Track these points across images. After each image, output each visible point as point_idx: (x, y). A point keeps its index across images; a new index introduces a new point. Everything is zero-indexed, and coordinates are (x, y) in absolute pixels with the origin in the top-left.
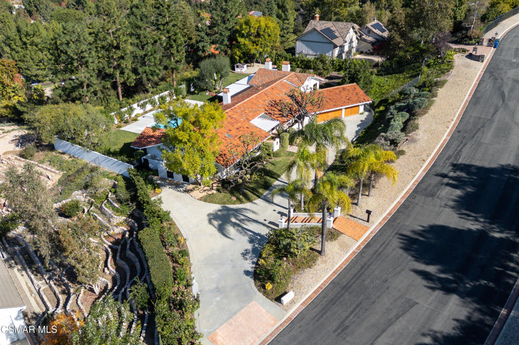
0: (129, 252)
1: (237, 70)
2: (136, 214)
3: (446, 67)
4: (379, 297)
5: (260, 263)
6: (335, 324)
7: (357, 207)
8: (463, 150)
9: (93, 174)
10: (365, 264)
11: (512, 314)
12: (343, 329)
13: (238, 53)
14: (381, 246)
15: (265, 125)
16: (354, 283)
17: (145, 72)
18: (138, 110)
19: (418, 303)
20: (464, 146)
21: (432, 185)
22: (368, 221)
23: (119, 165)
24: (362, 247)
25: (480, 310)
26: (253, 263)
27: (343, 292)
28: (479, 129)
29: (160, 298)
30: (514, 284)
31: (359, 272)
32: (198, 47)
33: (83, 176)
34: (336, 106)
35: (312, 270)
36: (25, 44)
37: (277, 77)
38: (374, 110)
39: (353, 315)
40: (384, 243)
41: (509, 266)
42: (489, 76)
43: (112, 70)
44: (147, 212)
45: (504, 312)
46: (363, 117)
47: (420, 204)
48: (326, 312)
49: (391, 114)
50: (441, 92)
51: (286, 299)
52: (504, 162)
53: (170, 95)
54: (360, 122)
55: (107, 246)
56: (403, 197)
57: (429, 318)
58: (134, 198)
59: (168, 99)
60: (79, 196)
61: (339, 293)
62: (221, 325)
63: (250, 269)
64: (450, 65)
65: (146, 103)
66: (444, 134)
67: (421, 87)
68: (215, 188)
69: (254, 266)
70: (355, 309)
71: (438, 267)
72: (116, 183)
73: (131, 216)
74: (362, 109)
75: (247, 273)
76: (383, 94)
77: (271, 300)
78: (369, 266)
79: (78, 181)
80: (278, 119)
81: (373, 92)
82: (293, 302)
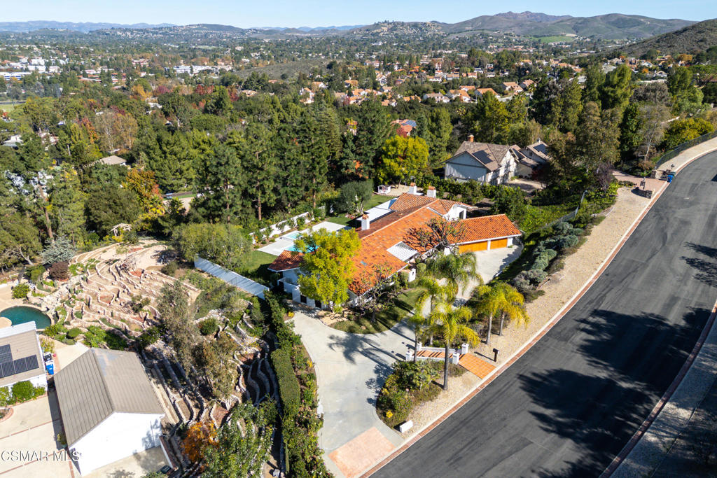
0: (260, 372)
1: (381, 192)
2: (268, 336)
3: (607, 202)
4: (495, 434)
5: (383, 392)
6: (449, 455)
7: (486, 345)
8: (607, 295)
9: (230, 294)
10: (486, 402)
11: (623, 462)
12: (456, 460)
13: (382, 174)
14: (505, 385)
15: (402, 253)
16: (473, 418)
17: (286, 192)
18: (276, 231)
19: (532, 443)
20: (610, 290)
21: (568, 329)
22: (495, 360)
23: (255, 287)
24: (486, 385)
25: (592, 456)
26: (377, 392)
27: (461, 426)
28: (630, 273)
29: (288, 414)
30: (632, 435)
31: (478, 409)
32: (342, 164)
33: (220, 296)
34: (480, 237)
35: (432, 404)
36: (164, 152)
37: (421, 203)
38: (524, 244)
39: (468, 447)
40: (508, 383)
41: (631, 417)
42: (653, 215)
43: (254, 190)
44: (280, 334)
45: (616, 459)
46: (511, 251)
47: (552, 347)
48: (442, 443)
49: (539, 251)
50: (596, 230)
51: (404, 428)
52: (648, 310)
53: (309, 216)
54: (507, 257)
55: (239, 365)
56: (535, 339)
57: (541, 458)
58: (268, 320)
59: (307, 221)
60: (215, 314)
61: (456, 427)
62: (342, 444)
63: (373, 398)
64: (612, 200)
65: (284, 224)
66: (589, 276)
67: (575, 223)
68: (345, 316)
69: (377, 395)
70: (470, 443)
71: (557, 411)
72: (252, 304)
73: (263, 337)
74: (510, 242)
75: (370, 401)
76: (537, 226)
77: (391, 427)
78: (491, 403)
79: (216, 300)
80: (417, 248)
81: (526, 224)
82: (411, 431)
